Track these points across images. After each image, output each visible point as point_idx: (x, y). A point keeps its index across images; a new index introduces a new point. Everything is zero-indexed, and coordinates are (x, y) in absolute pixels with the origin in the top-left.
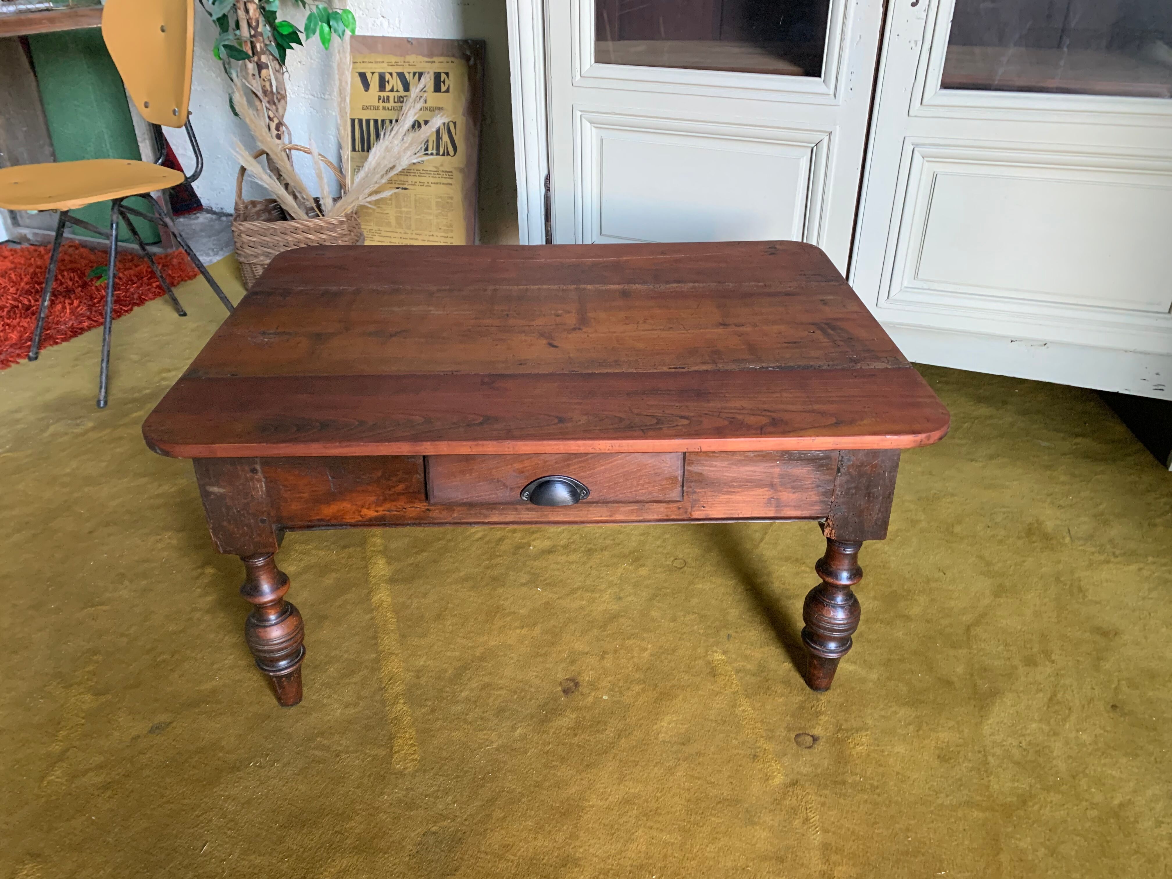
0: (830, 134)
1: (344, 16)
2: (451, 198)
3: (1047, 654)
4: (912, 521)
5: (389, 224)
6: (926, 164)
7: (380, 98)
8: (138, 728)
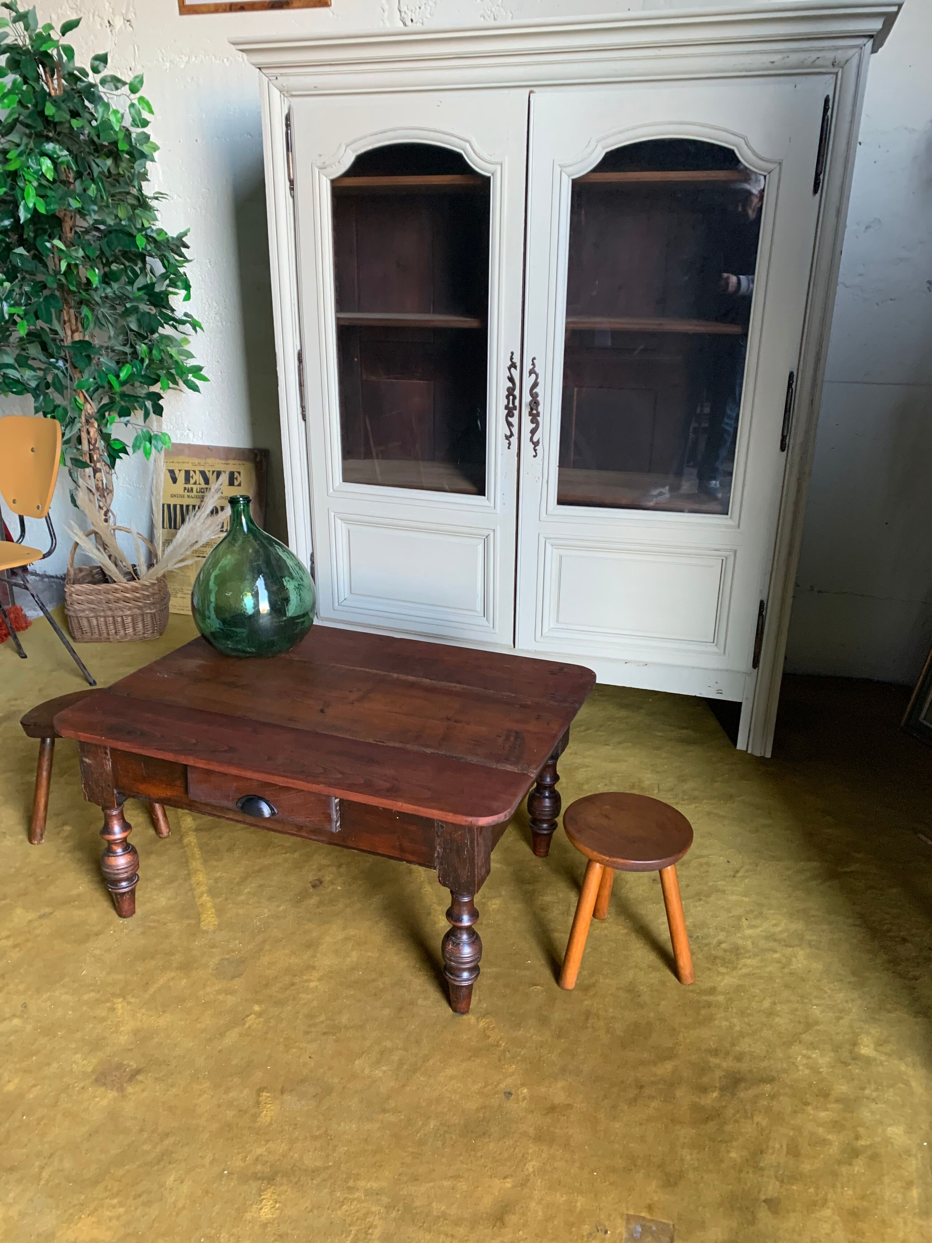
0: (495, 530)
1: (162, 437)
6: (555, 551)
7: (185, 489)
8: (31, 916)
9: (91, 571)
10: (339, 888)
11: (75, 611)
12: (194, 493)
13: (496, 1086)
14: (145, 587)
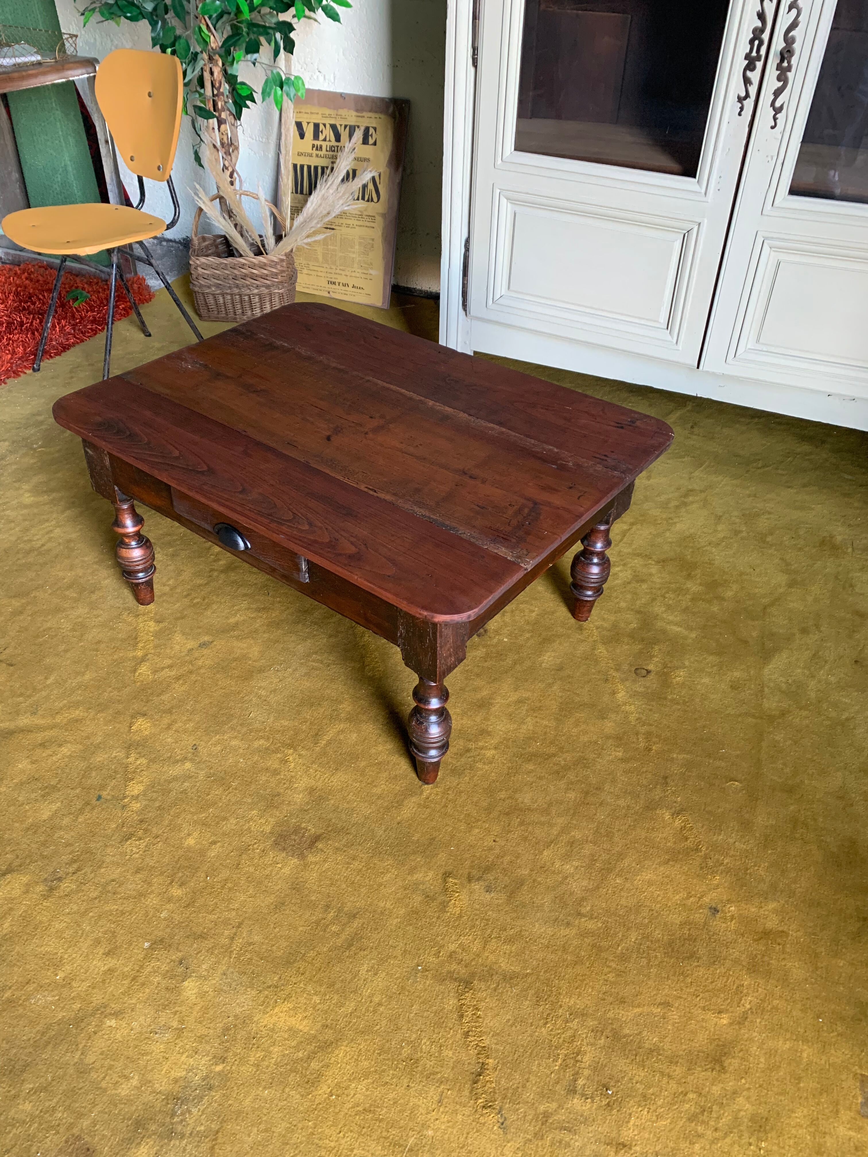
0: (699, 224)
1: (296, 81)
2: (373, 240)
3: (817, 626)
4: (736, 531)
5: (316, 260)
6: (772, 253)
7: (313, 146)
8: (191, 644)
9: (215, 241)
10: (506, 640)
11: (201, 286)
12: (323, 152)
13: (700, 898)
14: (273, 264)
